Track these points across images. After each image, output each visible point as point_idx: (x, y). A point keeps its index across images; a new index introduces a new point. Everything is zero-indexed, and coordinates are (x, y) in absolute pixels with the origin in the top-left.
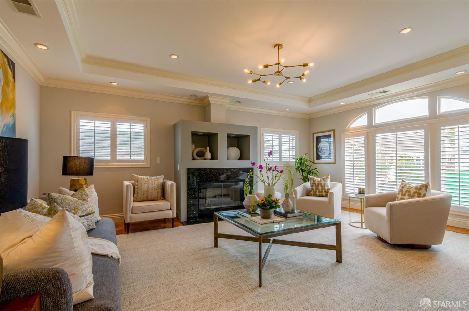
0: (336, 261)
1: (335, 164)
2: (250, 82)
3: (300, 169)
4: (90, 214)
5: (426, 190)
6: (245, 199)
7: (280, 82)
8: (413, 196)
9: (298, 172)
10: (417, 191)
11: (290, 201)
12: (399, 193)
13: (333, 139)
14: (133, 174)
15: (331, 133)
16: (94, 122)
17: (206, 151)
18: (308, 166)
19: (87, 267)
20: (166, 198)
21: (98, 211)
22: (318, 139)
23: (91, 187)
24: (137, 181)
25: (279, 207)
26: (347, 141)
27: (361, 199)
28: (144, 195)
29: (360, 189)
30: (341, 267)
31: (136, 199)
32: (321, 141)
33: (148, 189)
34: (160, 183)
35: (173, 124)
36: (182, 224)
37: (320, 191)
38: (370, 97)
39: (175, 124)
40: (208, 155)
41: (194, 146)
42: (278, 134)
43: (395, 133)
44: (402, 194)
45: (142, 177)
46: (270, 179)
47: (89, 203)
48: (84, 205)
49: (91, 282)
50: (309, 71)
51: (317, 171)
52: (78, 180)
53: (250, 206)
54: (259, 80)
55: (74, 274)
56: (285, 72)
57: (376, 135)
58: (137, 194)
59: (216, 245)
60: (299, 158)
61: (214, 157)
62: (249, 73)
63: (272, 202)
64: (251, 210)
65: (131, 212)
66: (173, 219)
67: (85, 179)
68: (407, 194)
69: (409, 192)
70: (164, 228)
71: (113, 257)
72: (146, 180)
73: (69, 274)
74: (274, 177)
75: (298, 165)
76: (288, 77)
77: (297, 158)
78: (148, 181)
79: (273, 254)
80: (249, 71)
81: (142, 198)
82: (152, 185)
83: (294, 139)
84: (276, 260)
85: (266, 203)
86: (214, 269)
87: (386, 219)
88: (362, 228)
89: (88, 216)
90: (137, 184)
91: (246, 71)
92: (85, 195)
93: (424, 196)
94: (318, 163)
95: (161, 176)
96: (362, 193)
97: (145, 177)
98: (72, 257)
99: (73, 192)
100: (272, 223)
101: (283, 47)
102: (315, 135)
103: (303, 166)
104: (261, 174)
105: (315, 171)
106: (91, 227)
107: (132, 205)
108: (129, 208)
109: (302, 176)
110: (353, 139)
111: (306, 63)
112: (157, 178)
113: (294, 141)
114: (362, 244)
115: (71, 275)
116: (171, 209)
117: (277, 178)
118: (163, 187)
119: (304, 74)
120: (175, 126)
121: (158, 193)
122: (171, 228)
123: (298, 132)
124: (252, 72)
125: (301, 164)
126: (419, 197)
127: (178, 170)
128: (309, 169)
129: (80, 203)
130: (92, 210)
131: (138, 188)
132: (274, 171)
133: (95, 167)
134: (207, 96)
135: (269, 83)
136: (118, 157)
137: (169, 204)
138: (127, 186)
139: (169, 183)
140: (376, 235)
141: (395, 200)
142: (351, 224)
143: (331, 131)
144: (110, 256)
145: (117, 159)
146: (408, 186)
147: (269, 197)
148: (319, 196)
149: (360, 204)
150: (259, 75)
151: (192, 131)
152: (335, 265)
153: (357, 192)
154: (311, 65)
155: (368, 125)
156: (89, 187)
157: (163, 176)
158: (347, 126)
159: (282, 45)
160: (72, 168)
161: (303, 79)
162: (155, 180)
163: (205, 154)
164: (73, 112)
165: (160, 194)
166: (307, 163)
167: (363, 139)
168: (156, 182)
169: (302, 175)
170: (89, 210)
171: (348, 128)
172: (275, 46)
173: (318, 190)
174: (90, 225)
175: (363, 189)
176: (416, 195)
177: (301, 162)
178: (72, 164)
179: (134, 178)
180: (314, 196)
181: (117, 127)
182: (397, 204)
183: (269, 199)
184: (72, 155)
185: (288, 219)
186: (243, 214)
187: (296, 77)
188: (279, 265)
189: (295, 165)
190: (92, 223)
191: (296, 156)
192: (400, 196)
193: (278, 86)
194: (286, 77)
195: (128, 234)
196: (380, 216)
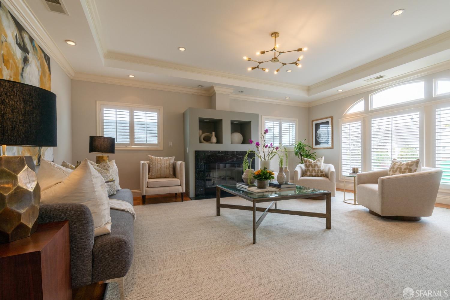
0: (326, 228)
1: (332, 149)
2: (250, 69)
3: (299, 154)
4: (112, 181)
5: (417, 166)
6: (244, 173)
7: (277, 69)
8: (404, 172)
9: (297, 156)
10: (408, 167)
11: (284, 174)
12: (390, 171)
13: (331, 127)
14: (148, 155)
15: (329, 120)
16: (115, 110)
17: (212, 136)
18: (306, 150)
19: (105, 209)
20: (177, 177)
21: (119, 182)
22: (317, 126)
23: (112, 162)
24: (152, 160)
25: (273, 178)
26: (344, 126)
27: (355, 177)
28: (157, 173)
29: (354, 169)
30: (330, 233)
31: (151, 176)
32: (319, 128)
33: (161, 167)
34: (171, 163)
35: (183, 112)
36: (190, 199)
37: (317, 171)
38: (366, 83)
39: (185, 112)
40: (214, 139)
41: (201, 132)
42: (279, 122)
43: (391, 117)
44: (393, 171)
45: (156, 157)
46: (266, 155)
47: (110, 172)
48: (106, 173)
49: (109, 222)
50: (303, 56)
51: (315, 155)
52: (102, 157)
53: (247, 179)
54: (258, 67)
55: (95, 213)
56: (281, 58)
57: (372, 120)
58: (152, 172)
59: (218, 214)
60: (298, 144)
61: (219, 141)
62: (248, 60)
63: (267, 174)
64: (249, 182)
65: (146, 187)
66: (182, 193)
67: (108, 156)
68: (398, 170)
69: (400, 168)
70: (176, 201)
71: (128, 212)
72: (159, 160)
73: (92, 212)
74: (270, 153)
75: (297, 150)
76: (285, 63)
77: (296, 144)
78: (161, 161)
79: (269, 222)
80: (248, 58)
81: (156, 175)
82: (165, 164)
83: (294, 126)
84: (271, 226)
85: (261, 173)
86: (216, 231)
87: (378, 193)
88: (355, 204)
89: (109, 183)
90: (151, 163)
91: (245, 58)
92: (107, 166)
93: (415, 171)
94: (317, 149)
95: (172, 157)
96: (356, 172)
97: (158, 157)
98: (94, 198)
99: (97, 164)
100: (267, 192)
101: (280, 35)
102: (314, 123)
103: (302, 151)
104: (258, 150)
105: (313, 156)
106: (112, 193)
107: (147, 181)
108: (145, 183)
109: (301, 161)
110: (350, 124)
111: (299, 48)
112: (169, 159)
113: (294, 128)
114: (353, 216)
115: (93, 213)
116: (180, 185)
117: (273, 154)
118: (174, 167)
119: (299, 59)
120: (184, 115)
121: (169, 171)
122: (181, 202)
123: (297, 120)
124: (250, 59)
125: (300, 149)
126: (409, 172)
127: (187, 152)
128: (307, 153)
129: (103, 171)
130: (113, 179)
131: (153, 167)
132: (269, 148)
133: (115, 149)
134: (213, 86)
135: (267, 70)
136: (136, 141)
137: (179, 180)
138: (143, 163)
139: (179, 163)
140: (368, 210)
141: (387, 175)
142: (345, 201)
143: (329, 117)
144: (126, 211)
145: (135, 142)
146: (399, 163)
147: (264, 170)
148: (315, 176)
149: (354, 185)
150: (257, 62)
151: (199, 118)
152: (325, 231)
153: (352, 171)
154: (305, 49)
155: (364, 111)
156: (111, 162)
157: (174, 157)
158: (344, 112)
159: (278, 33)
160: (97, 146)
161: (298, 64)
162: (167, 160)
163: (211, 139)
164: (98, 102)
165: (171, 173)
166: (306, 148)
167: (360, 124)
168: (168, 162)
169: (301, 159)
170: (110, 178)
171: (345, 114)
172: (272, 34)
173: (315, 170)
174: (111, 191)
175: (357, 169)
176: (407, 171)
177: (300, 148)
178: (97, 143)
179: (149, 158)
180: (309, 176)
181: (135, 115)
182: (388, 179)
183: (264, 171)
184: (98, 135)
185: (282, 189)
186: (241, 186)
187: (292, 63)
188: (273, 229)
189: (294, 150)
190: (113, 189)
191: (295, 141)
192: (391, 173)
193: (276, 73)
194: (282, 63)
195: (144, 205)
196: (372, 191)
